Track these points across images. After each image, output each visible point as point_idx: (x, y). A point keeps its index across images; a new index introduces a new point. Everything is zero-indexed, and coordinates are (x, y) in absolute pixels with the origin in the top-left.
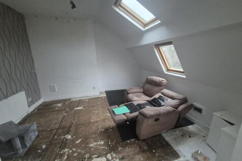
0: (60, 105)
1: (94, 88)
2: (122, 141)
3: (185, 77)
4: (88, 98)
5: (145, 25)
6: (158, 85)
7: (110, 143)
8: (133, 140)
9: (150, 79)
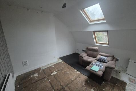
0: (36, 75)
1: (54, 57)
2: (100, 85)
3: (109, 46)
4: (53, 64)
5: (91, 21)
6: (96, 51)
7: (97, 89)
8: (103, 82)
9: (90, 48)
